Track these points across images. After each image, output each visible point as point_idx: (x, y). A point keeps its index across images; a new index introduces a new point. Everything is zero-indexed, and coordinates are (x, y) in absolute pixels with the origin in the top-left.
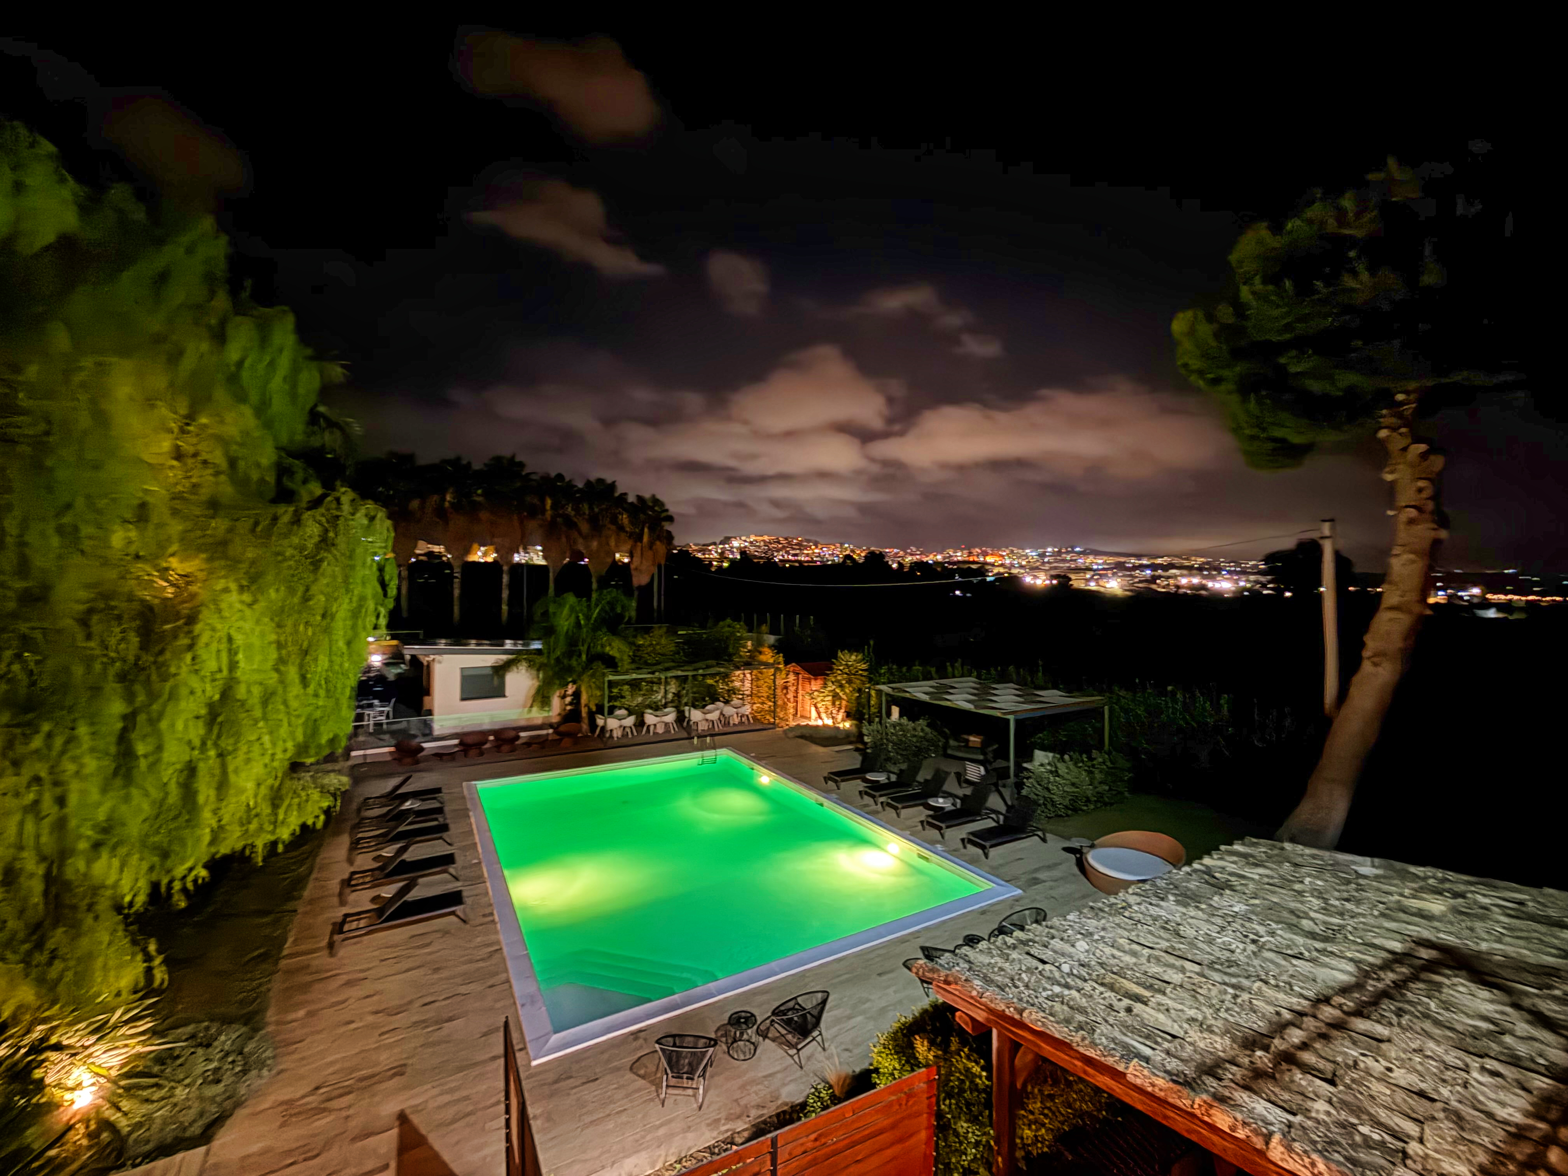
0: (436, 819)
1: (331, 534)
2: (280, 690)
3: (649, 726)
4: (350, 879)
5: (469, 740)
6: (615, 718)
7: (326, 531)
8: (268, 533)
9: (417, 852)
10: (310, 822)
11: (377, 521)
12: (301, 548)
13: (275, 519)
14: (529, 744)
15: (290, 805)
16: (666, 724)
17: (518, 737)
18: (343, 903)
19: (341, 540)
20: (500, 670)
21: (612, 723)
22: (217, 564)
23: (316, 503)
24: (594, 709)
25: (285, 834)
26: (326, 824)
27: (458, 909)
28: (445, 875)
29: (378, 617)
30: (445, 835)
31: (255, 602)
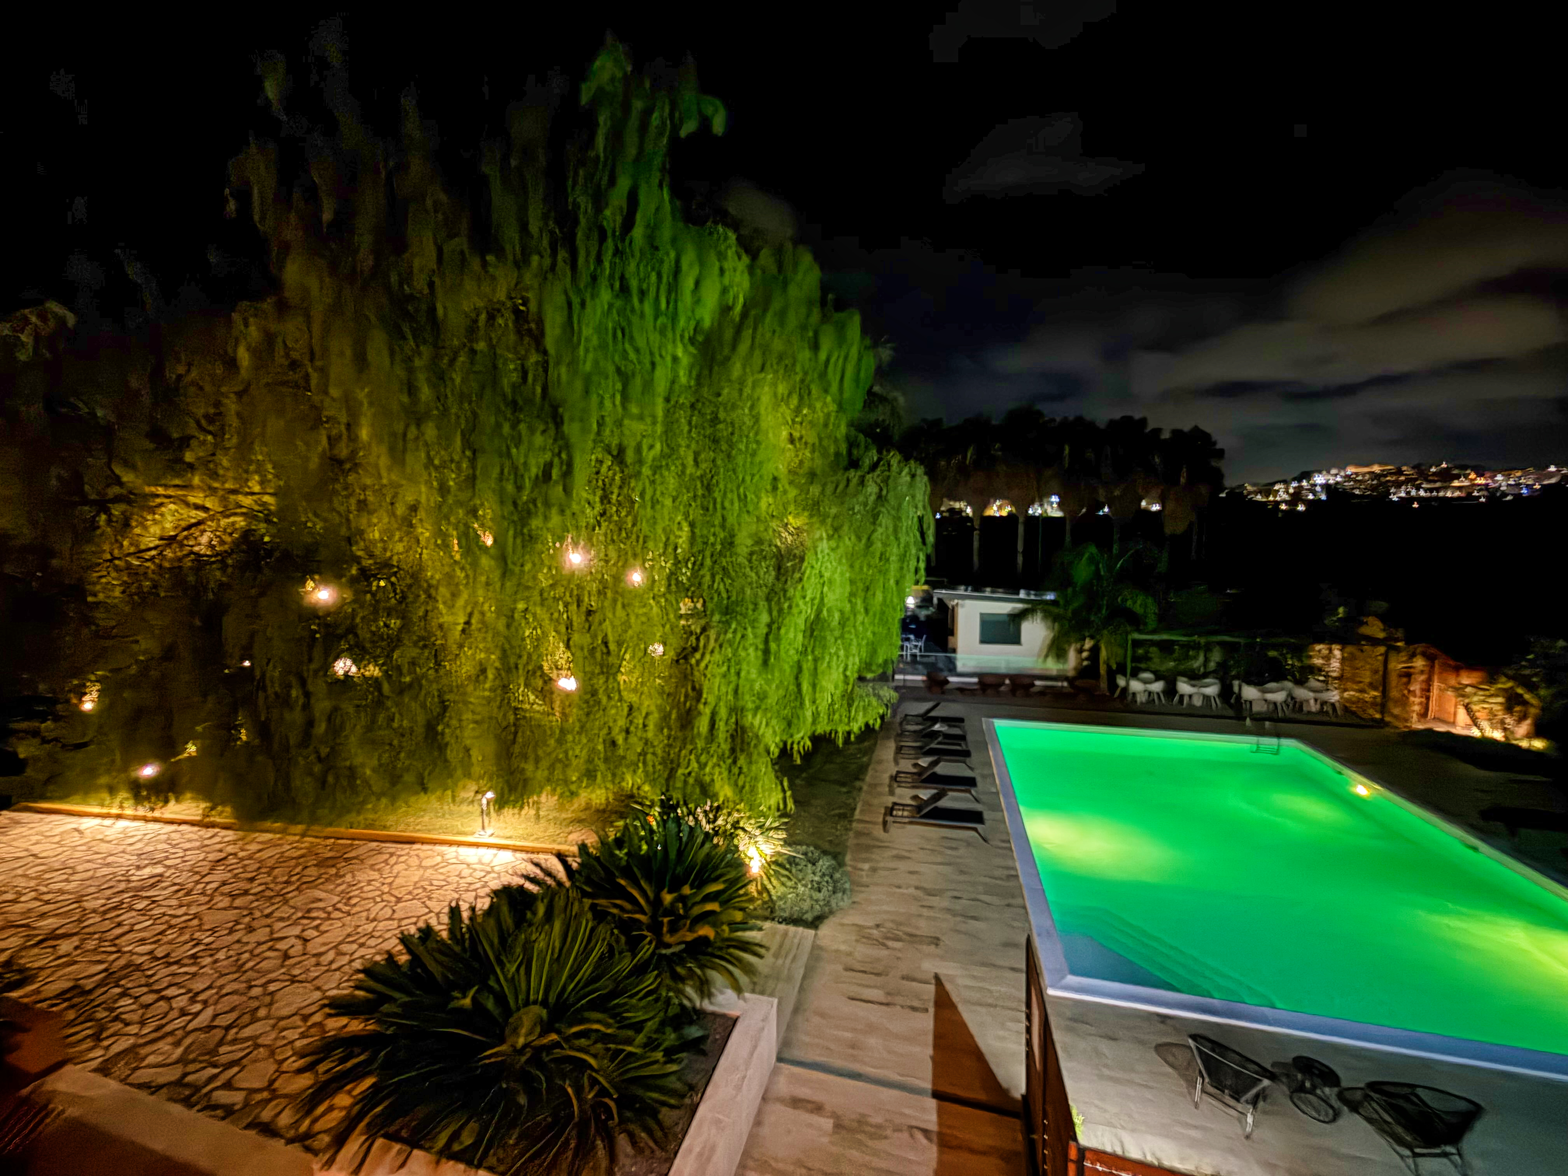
0: (960, 745)
1: (884, 492)
2: (852, 618)
3: (1182, 696)
4: (896, 776)
5: (989, 680)
6: (1139, 679)
7: (881, 489)
8: (844, 493)
9: (944, 768)
10: (871, 722)
11: (918, 478)
12: (865, 504)
13: (848, 480)
14: (1044, 692)
15: (858, 706)
16: (1206, 698)
17: (1033, 685)
18: (892, 793)
19: (891, 497)
20: (1017, 618)
21: (1136, 686)
22: (815, 519)
23: (874, 467)
24: (1114, 667)
25: (856, 727)
26: (881, 726)
27: (979, 827)
28: (968, 795)
29: (918, 561)
30: (968, 760)
31: (838, 547)
